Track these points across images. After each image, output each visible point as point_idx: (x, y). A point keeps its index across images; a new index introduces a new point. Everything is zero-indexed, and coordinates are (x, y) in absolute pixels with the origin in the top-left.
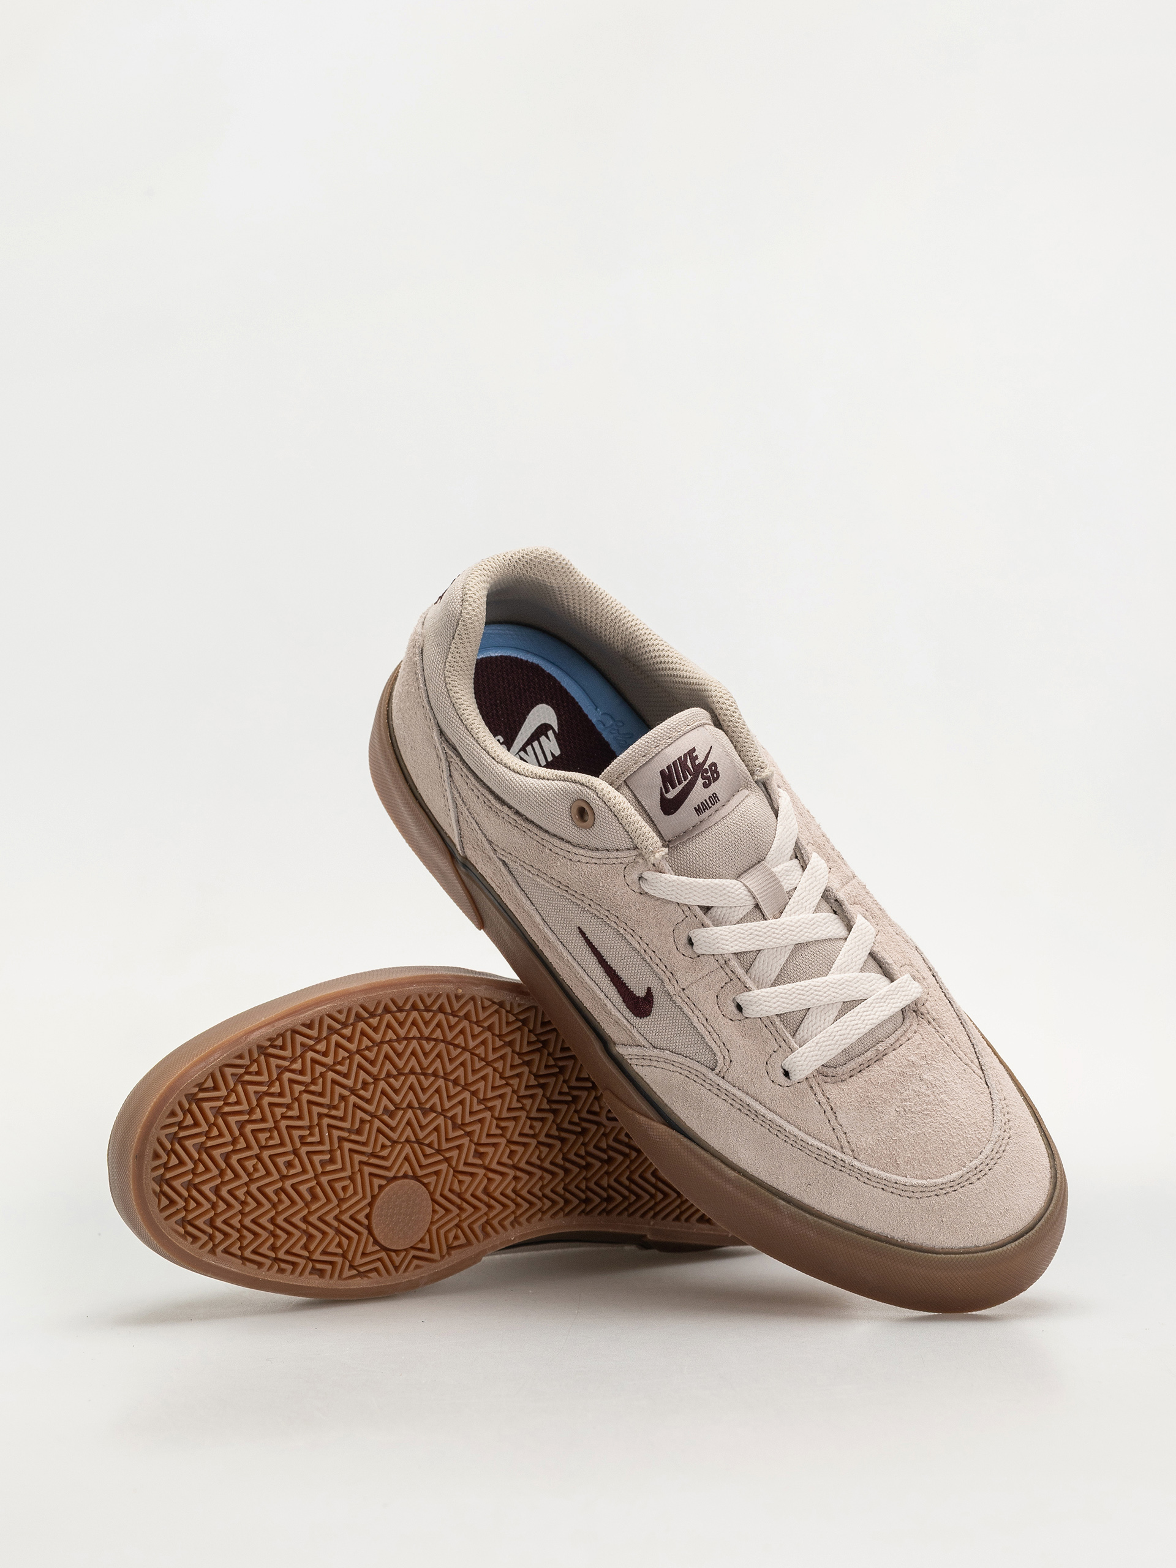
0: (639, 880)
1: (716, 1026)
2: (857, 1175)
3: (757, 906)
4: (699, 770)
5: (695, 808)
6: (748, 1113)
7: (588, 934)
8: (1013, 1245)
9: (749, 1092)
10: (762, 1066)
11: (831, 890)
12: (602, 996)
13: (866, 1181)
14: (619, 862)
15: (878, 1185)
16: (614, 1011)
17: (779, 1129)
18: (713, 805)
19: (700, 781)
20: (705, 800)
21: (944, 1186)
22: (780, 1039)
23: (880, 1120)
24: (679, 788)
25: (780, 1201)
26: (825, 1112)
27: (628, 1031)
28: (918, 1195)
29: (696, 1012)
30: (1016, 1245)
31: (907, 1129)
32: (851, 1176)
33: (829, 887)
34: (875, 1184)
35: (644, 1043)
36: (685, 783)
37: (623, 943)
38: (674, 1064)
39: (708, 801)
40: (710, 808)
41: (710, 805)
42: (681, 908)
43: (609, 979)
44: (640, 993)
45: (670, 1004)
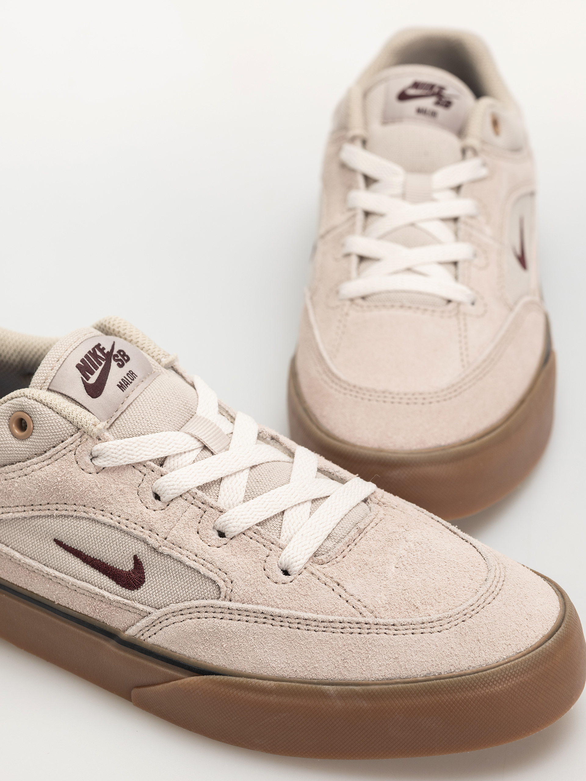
0: (91, 461)
1: (207, 556)
2: (385, 631)
3: (205, 447)
4: (109, 356)
5: (118, 385)
6: (265, 620)
7: (65, 541)
8: (550, 642)
9: (259, 602)
10: (261, 573)
11: (264, 430)
12: (97, 590)
13: (396, 632)
14: (68, 450)
15: (407, 632)
16: (112, 597)
17: (297, 621)
18: (133, 380)
19: (114, 364)
20: (124, 377)
21: (466, 611)
22: (268, 543)
23: (386, 579)
24: (97, 373)
25: (324, 686)
26: (333, 590)
27: (131, 609)
28: (446, 626)
29: (184, 552)
30: (552, 641)
31: (412, 578)
32: (380, 633)
33: (261, 429)
34: (404, 632)
35: (149, 609)
36: (100, 368)
37: (98, 526)
38: (182, 612)
39: (127, 377)
40: (131, 383)
41: (131, 381)
42: (137, 469)
43: (97, 571)
44: (129, 566)
45: (158, 558)
